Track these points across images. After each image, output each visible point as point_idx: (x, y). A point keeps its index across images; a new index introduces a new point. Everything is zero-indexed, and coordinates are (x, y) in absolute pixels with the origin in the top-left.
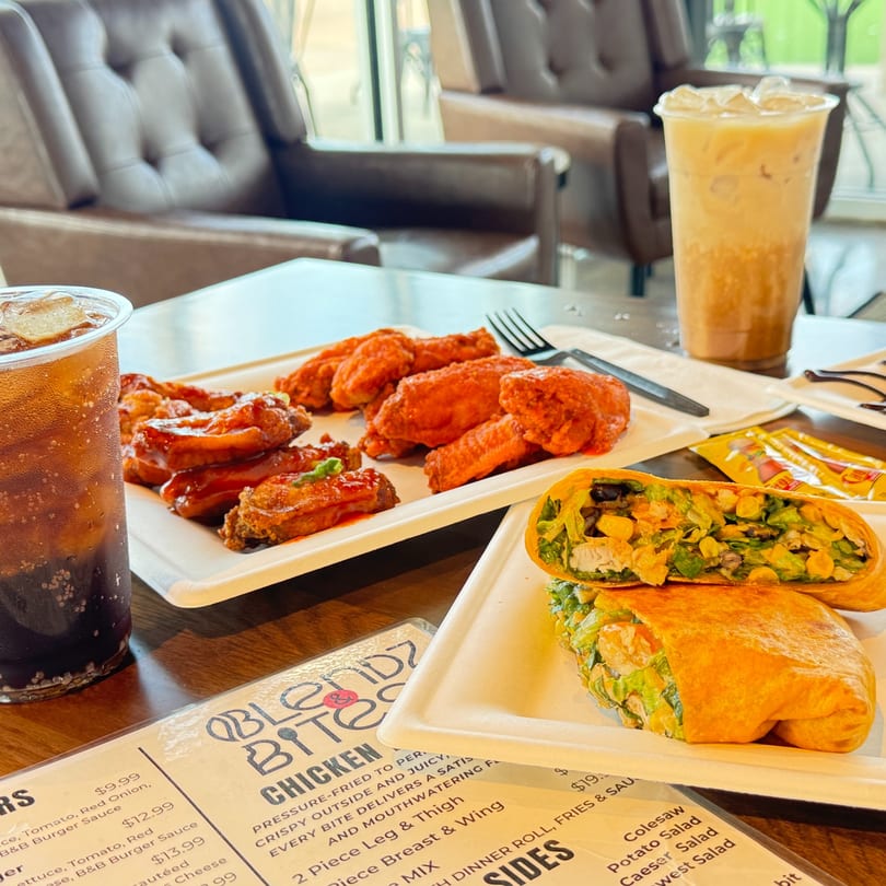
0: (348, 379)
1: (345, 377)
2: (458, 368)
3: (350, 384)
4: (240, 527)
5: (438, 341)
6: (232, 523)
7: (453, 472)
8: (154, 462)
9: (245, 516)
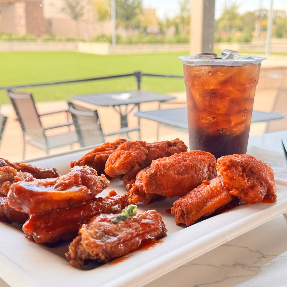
0: (115, 162)
1: (113, 161)
2: (179, 156)
3: (117, 164)
4: (81, 252)
5: (158, 144)
6: (75, 249)
7: (194, 213)
8: (21, 209)
9: (87, 245)
